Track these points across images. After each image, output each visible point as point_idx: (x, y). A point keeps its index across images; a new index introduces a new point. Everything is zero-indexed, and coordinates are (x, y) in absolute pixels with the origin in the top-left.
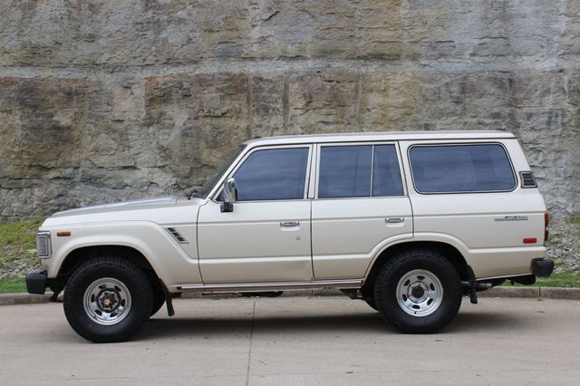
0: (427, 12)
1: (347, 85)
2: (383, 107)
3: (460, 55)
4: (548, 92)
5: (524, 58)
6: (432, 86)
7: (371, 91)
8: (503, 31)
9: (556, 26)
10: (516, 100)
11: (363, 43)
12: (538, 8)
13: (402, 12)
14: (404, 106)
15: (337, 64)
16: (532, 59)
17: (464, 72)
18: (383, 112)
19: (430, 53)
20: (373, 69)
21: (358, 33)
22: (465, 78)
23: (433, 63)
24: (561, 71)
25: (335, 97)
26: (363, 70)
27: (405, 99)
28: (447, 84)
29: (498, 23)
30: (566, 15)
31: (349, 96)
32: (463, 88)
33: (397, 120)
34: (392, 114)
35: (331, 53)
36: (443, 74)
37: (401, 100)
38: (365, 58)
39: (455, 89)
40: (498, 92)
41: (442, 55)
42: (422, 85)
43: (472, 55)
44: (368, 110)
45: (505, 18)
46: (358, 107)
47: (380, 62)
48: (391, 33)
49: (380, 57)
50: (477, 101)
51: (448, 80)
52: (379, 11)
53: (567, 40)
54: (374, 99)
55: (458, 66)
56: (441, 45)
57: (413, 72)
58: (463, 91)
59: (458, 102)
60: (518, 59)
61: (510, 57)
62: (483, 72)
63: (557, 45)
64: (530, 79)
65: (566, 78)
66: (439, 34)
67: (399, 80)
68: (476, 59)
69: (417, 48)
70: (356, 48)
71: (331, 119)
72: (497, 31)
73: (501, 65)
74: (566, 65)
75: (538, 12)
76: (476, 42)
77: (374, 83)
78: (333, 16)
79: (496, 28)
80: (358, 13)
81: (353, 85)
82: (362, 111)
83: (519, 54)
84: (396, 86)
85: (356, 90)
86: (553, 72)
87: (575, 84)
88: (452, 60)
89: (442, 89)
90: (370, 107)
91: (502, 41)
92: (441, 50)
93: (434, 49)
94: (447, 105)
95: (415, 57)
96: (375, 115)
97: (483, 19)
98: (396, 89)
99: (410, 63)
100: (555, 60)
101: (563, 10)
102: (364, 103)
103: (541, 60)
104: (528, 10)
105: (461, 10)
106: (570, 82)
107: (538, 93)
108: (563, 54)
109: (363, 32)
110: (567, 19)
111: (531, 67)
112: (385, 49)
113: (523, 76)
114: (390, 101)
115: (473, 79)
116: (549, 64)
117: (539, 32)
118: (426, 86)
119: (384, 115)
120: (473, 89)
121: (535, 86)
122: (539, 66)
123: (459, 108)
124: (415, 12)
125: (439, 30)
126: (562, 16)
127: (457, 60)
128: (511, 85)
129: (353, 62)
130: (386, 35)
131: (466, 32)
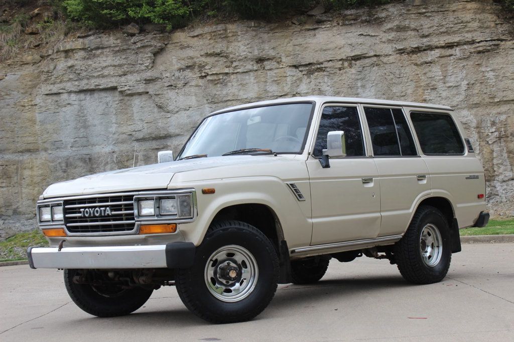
0: (49, 126)
1: (12, 167)
2: (32, 176)
3: (66, 147)
4: (107, 163)
5: (97, 147)
6: (53, 164)
7: (25, 169)
8: (85, 134)
9: (110, 130)
10: (93, 168)
11: (20, 144)
12: (102, 121)
13: (37, 127)
14: (41, 175)
15: (7, 156)
16: (101, 147)
17: (68, 156)
18: (31, 179)
19: (52, 147)
20: (26, 157)
21: (16, 140)
22: (68, 159)
23: (54, 152)
24: (113, 152)
25: (5, 174)
26: (21, 158)
27: (42, 171)
28: (60, 163)
29: (82, 130)
30: (116, 123)
31: (13, 173)
32: (67, 164)
33: (39, 183)
34: (36, 180)
35: (4, 150)
36: (58, 158)
37: (40, 172)
38: (22, 152)
39: (63, 165)
40: (84, 165)
41: (58, 148)
42: (49, 164)
43: (71, 147)
44: (24, 179)
45: (86, 127)
46: (19, 177)
47: (30, 154)
48: (33, 139)
49: (29, 151)
50: (73, 171)
51: (60, 161)
52: (26, 127)
53: (116, 136)
54: (27, 173)
55: (65, 153)
56: (57, 143)
57: (45, 158)
58: (67, 166)
59: (65, 172)
60: (94, 148)
61: (90, 147)
62: (76, 155)
63: (111, 139)
64: (99, 157)
65: (115, 156)
66: (55, 137)
67: (39, 162)
68: (74, 149)
69: (46, 145)
70: (17, 147)
71: (4, 185)
72: (82, 134)
73: (85, 151)
74: (116, 149)
75: (102, 123)
76: (72, 140)
77: (26, 165)
78: (3, 132)
79: (82, 132)
80: (16, 129)
81: (15, 167)
82: (21, 180)
83: (93, 145)
84: (37, 165)
85: (17, 169)
86: (109, 153)
87: (119, 159)
88: (62, 150)
89: (58, 165)
90: (24, 177)
91: (85, 139)
92: (57, 145)
93: (54, 145)
94: (60, 173)
95: (46, 150)
96: (28, 181)
97: (75, 128)
98: (37, 167)
99: (44, 153)
100: (111, 147)
101: (114, 121)
102: (22, 175)
103: (105, 147)
104: (96, 122)
105: (64, 124)
106: (117, 157)
107: (103, 164)
108: (115, 143)
109: (19, 138)
110: (116, 125)
111: (99, 151)
112: (31, 147)
113: (96, 156)
114: (35, 173)
115: (71, 160)
116: (108, 149)
117: (103, 133)
118: (51, 164)
119: (32, 181)
120: (71, 165)
121: (102, 161)
122: (103, 150)
123: (65, 175)
124: (43, 127)
125: (55, 135)
126: (114, 124)
127: (65, 150)
128: (90, 161)
129: (16, 154)
130: (31, 139)
131: (67, 136)
